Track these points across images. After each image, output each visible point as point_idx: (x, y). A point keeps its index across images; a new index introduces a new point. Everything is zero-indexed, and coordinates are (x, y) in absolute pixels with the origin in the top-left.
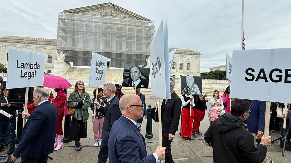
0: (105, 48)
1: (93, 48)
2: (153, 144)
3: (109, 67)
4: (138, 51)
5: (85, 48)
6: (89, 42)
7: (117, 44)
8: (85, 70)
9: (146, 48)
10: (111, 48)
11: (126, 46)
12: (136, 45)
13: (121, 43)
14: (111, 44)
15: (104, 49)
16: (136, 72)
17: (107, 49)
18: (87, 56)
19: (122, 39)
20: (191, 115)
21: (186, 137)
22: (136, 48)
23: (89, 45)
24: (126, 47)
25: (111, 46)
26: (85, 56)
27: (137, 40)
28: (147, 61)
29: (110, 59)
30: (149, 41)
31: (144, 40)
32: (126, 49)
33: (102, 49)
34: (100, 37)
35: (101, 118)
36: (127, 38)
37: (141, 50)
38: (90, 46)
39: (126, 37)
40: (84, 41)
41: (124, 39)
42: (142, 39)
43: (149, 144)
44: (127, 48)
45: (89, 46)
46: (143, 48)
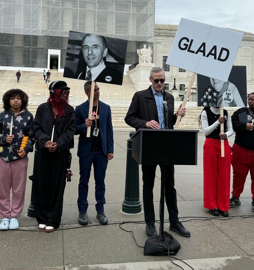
0: (48, 26)
1: (22, 28)
2: (139, 225)
3: (57, 68)
4: (121, 33)
5: (4, 26)
6: (14, 14)
7: (75, 18)
8: (5, 74)
9: (138, 28)
10: (62, 26)
11: (95, 23)
12: (117, 21)
13: (83, 17)
14: (62, 17)
15: (45, 29)
16: (96, 46)
17: (54, 29)
18: (9, 44)
19: (85, 8)
20: (223, 155)
21: (215, 211)
22: (116, 27)
23: (14, 20)
24: (95, 25)
25: (62, 23)
26: (4, 44)
27: (116, 10)
28: (140, 56)
29: (60, 51)
30: (143, 12)
31: (132, 10)
32: (95, 29)
33: (41, 28)
34: (37, 4)
35: (15, 160)
36: (95, 5)
37: (127, 30)
38: (16, 22)
39: (95, 3)
40: (3, 12)
41: (89, 7)
42: (128, 8)
43: (130, 225)
44: (97, 28)
45: (14, 23)
46: (131, 26)
